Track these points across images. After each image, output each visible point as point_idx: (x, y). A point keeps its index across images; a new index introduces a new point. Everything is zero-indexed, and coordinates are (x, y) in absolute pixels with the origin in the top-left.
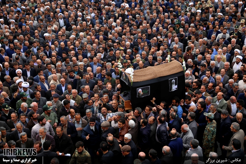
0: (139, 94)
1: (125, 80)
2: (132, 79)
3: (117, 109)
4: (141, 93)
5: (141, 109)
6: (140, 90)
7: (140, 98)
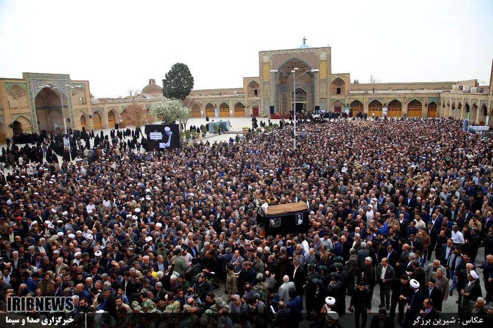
0: (272, 224)
1: (261, 213)
2: (266, 212)
3: (253, 238)
4: (274, 223)
5: (272, 237)
6: (273, 221)
7: (272, 228)
